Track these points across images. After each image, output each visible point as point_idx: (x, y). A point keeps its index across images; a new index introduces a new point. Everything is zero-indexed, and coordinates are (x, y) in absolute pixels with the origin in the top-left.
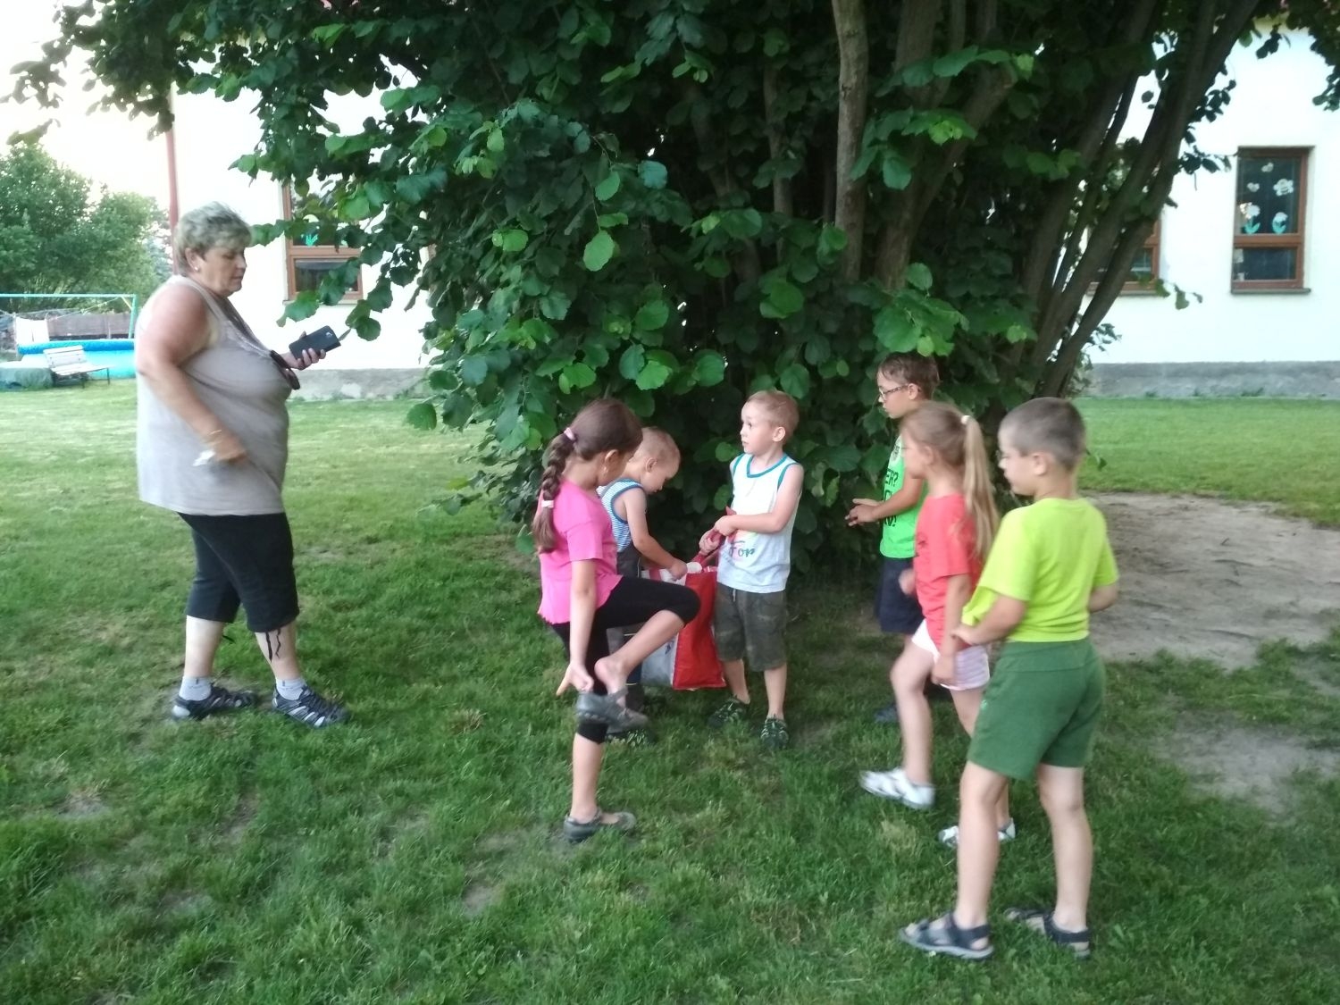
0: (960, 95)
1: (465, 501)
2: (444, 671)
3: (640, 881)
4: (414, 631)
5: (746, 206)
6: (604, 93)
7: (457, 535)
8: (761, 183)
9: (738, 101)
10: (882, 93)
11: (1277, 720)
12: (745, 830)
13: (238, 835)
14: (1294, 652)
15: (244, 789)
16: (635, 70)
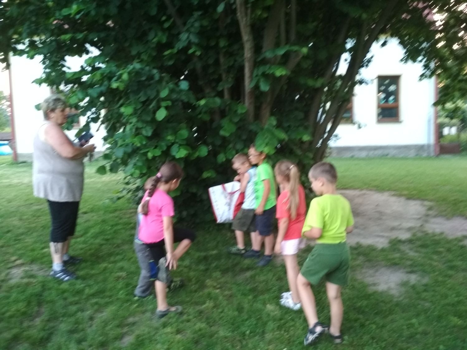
0: (285, 60)
1: (119, 198)
2: (112, 259)
3: (184, 330)
4: (102, 245)
5: (215, 96)
6: (165, 58)
7: (115, 211)
8: (220, 89)
9: (211, 61)
10: (259, 59)
11: (395, 264)
12: (220, 310)
13: (38, 321)
14: (400, 241)
15: (40, 304)
16: (175, 50)
